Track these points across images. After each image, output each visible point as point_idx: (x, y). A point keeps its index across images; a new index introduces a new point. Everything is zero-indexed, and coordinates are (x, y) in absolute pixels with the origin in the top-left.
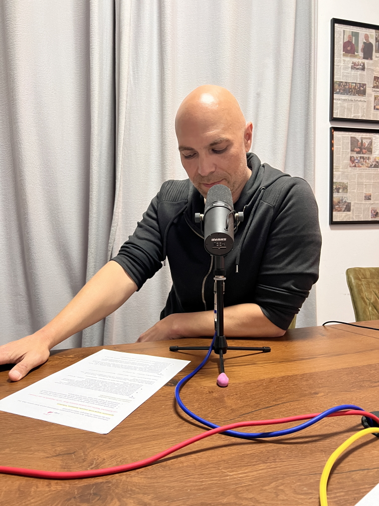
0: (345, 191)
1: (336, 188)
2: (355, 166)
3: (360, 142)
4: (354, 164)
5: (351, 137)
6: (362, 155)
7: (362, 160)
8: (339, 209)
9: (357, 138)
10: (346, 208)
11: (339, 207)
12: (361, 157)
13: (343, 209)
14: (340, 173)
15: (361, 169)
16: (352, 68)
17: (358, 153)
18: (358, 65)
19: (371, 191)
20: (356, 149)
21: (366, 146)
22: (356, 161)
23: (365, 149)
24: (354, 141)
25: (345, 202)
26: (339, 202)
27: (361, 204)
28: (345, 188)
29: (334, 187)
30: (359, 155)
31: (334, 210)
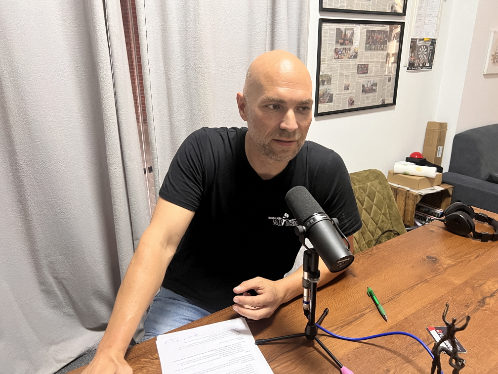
0: (329, 83)
2: (338, 58)
3: (344, 33)
4: (337, 56)
5: (337, 28)
7: (344, 51)
8: (323, 101)
9: (342, 29)
10: (329, 99)
11: (323, 99)
12: (343, 48)
13: (327, 100)
14: (326, 65)
15: (343, 61)
17: (342, 44)
19: (350, 81)
20: (340, 41)
21: (349, 37)
23: (347, 40)
24: (338, 32)
25: (329, 93)
26: (324, 94)
27: (341, 94)
28: (329, 80)
29: (321, 80)
30: (343, 47)
31: (319, 102)
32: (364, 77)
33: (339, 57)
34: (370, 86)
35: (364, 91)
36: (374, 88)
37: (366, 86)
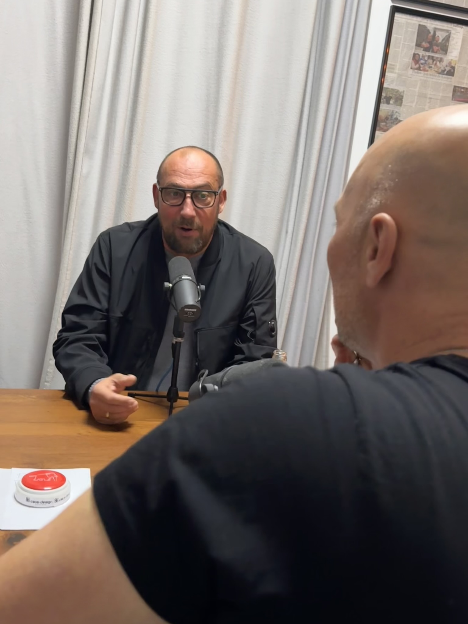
0: (399, 103)
1: (385, 98)
2: (419, 69)
3: (432, 33)
4: (417, 66)
5: (420, 25)
6: (431, 54)
7: (430, 61)
8: (385, 128)
9: (429, 28)
11: (386, 126)
12: (429, 57)
14: (395, 75)
15: (427, 74)
17: (426, 50)
20: (425, 44)
21: (440, 41)
22: (422, 61)
23: (437, 46)
24: (422, 30)
25: (397, 118)
26: (387, 118)
28: (399, 99)
29: (384, 94)
30: (428, 54)
31: (377, 128)
33: (420, 67)
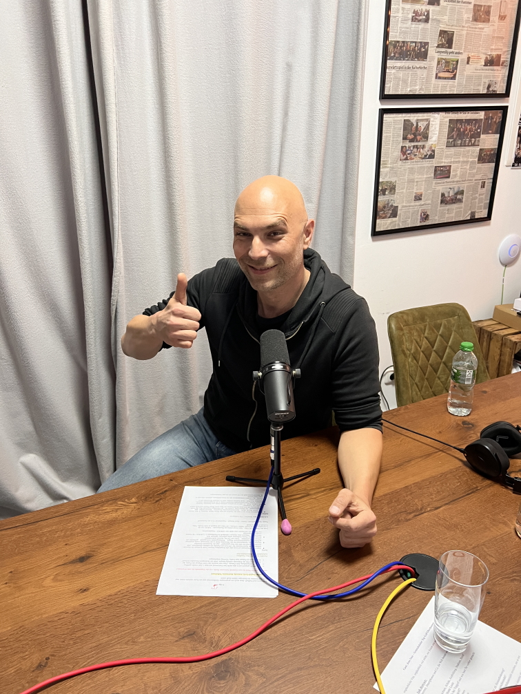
0: (393, 192)
1: (382, 190)
2: (406, 159)
3: (415, 125)
4: (405, 156)
5: (404, 120)
7: (415, 150)
8: (384, 216)
9: (412, 121)
10: (391, 214)
11: (384, 213)
12: (414, 146)
13: (389, 215)
14: (388, 169)
15: (413, 162)
16: (412, 19)
17: (411, 141)
18: (420, 16)
19: (423, 189)
20: (409, 136)
21: (422, 131)
23: (420, 135)
24: (407, 125)
25: (392, 206)
26: (384, 207)
27: (410, 206)
28: (393, 189)
29: (380, 188)
31: (378, 217)
32: (444, 183)
33: (407, 157)
34: (453, 194)
35: (444, 201)
36: (459, 197)
37: (446, 195)
